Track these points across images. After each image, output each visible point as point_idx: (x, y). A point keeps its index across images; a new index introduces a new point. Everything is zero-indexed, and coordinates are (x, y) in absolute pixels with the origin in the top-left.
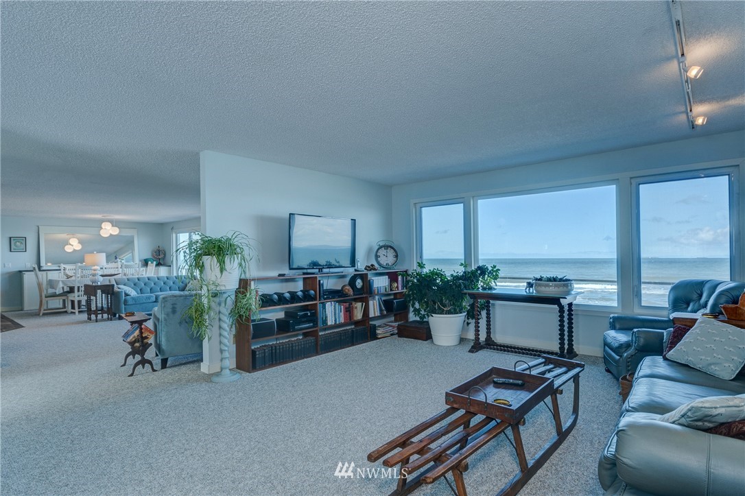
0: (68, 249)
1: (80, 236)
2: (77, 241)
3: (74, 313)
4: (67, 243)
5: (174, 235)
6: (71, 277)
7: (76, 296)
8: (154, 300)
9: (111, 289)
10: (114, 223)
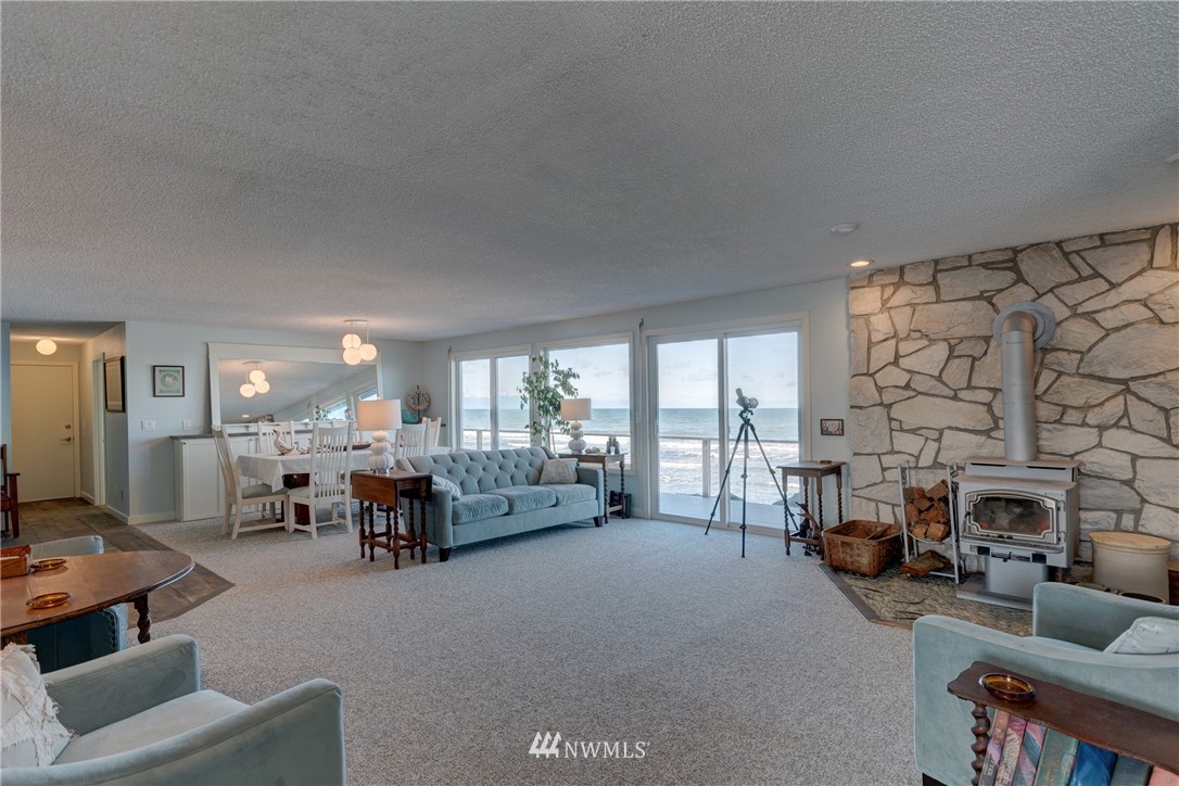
0: (247, 391)
1: (268, 364)
2: (263, 376)
3: (308, 534)
4: (245, 380)
5: (453, 364)
6: (290, 450)
7: (313, 495)
8: (506, 510)
9: (424, 488)
10: (367, 338)
